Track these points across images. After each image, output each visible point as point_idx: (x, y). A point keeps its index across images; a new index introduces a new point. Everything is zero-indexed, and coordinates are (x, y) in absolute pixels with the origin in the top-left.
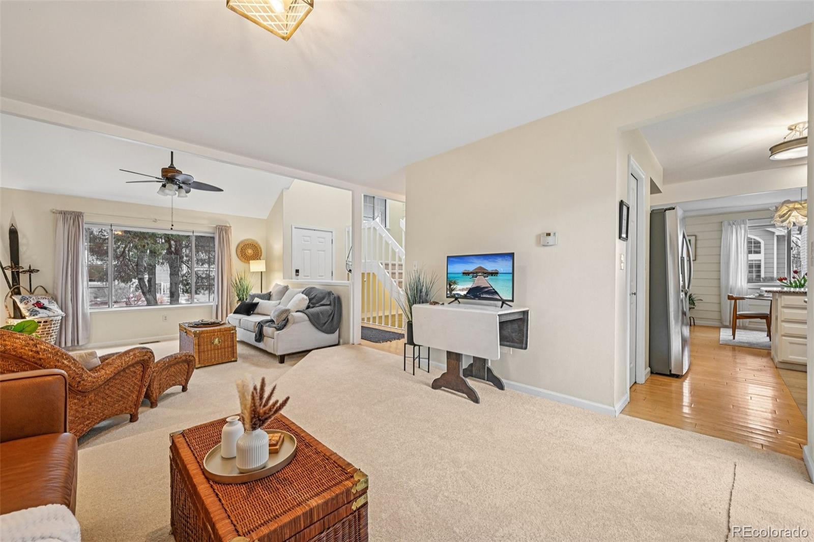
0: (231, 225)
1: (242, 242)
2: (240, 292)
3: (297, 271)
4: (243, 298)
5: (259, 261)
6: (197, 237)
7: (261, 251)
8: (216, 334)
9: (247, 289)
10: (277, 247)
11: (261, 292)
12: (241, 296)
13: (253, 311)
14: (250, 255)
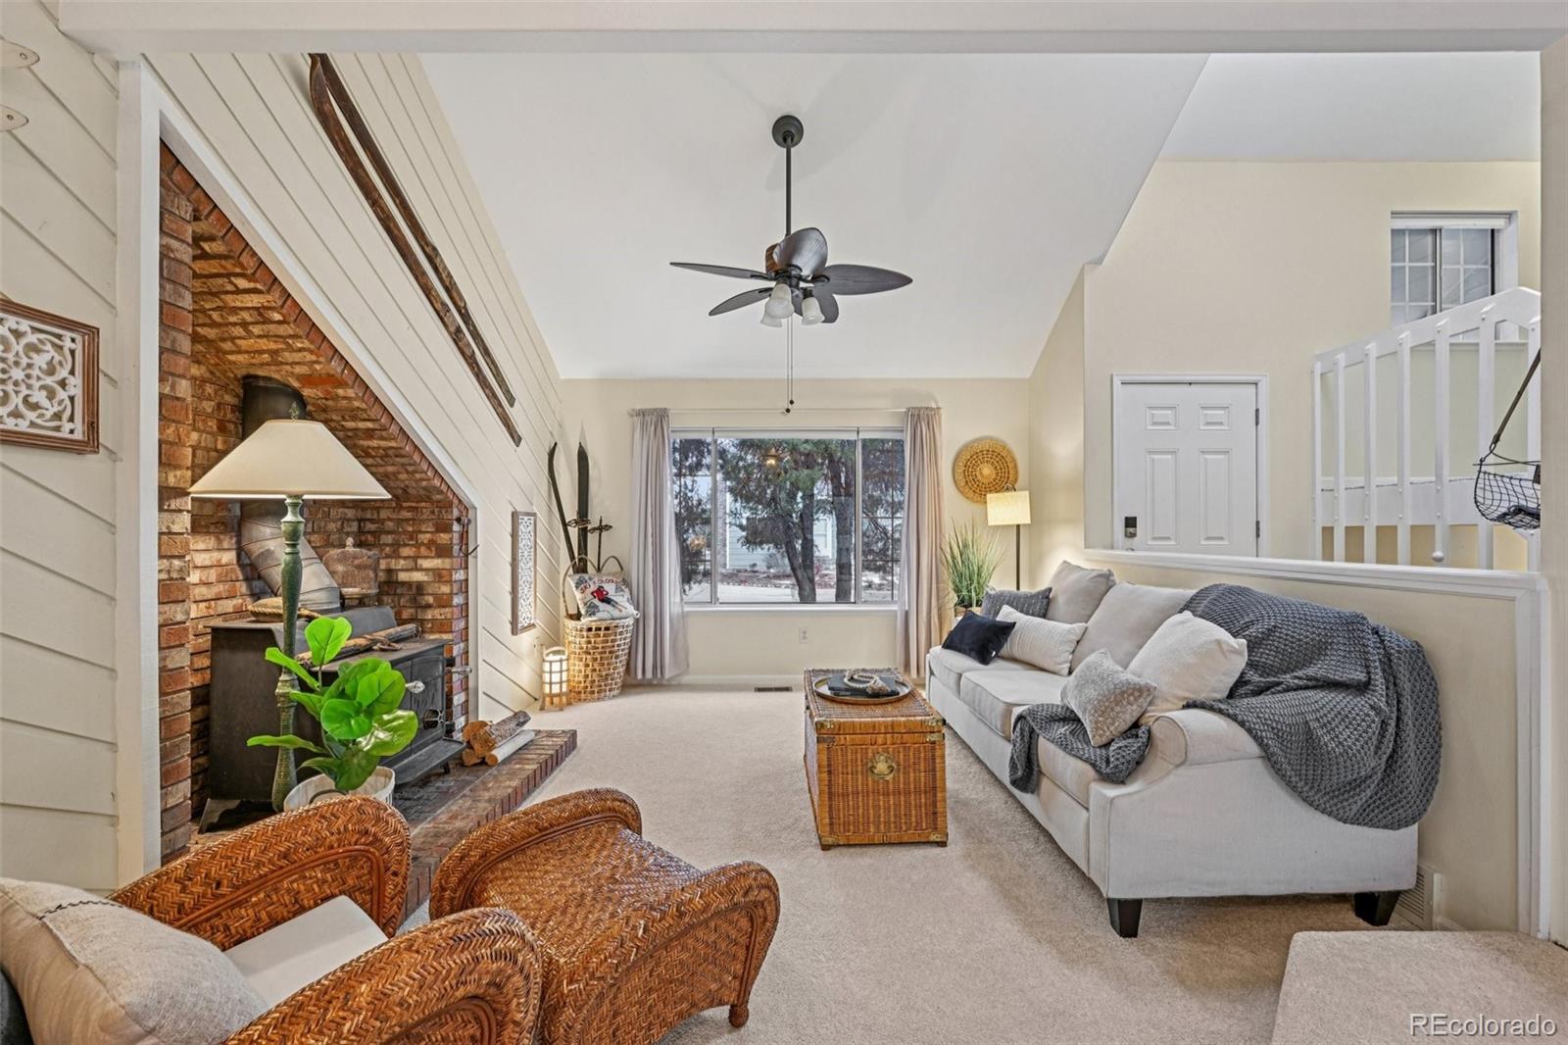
0: (940, 405)
1: (966, 447)
2: (961, 582)
3: (1130, 522)
4: (970, 597)
5: (1013, 493)
6: (865, 442)
7: (1016, 467)
8: (880, 739)
9: (979, 575)
10: (1065, 448)
11: (1018, 588)
12: (965, 593)
13: (998, 648)
14: (986, 481)
